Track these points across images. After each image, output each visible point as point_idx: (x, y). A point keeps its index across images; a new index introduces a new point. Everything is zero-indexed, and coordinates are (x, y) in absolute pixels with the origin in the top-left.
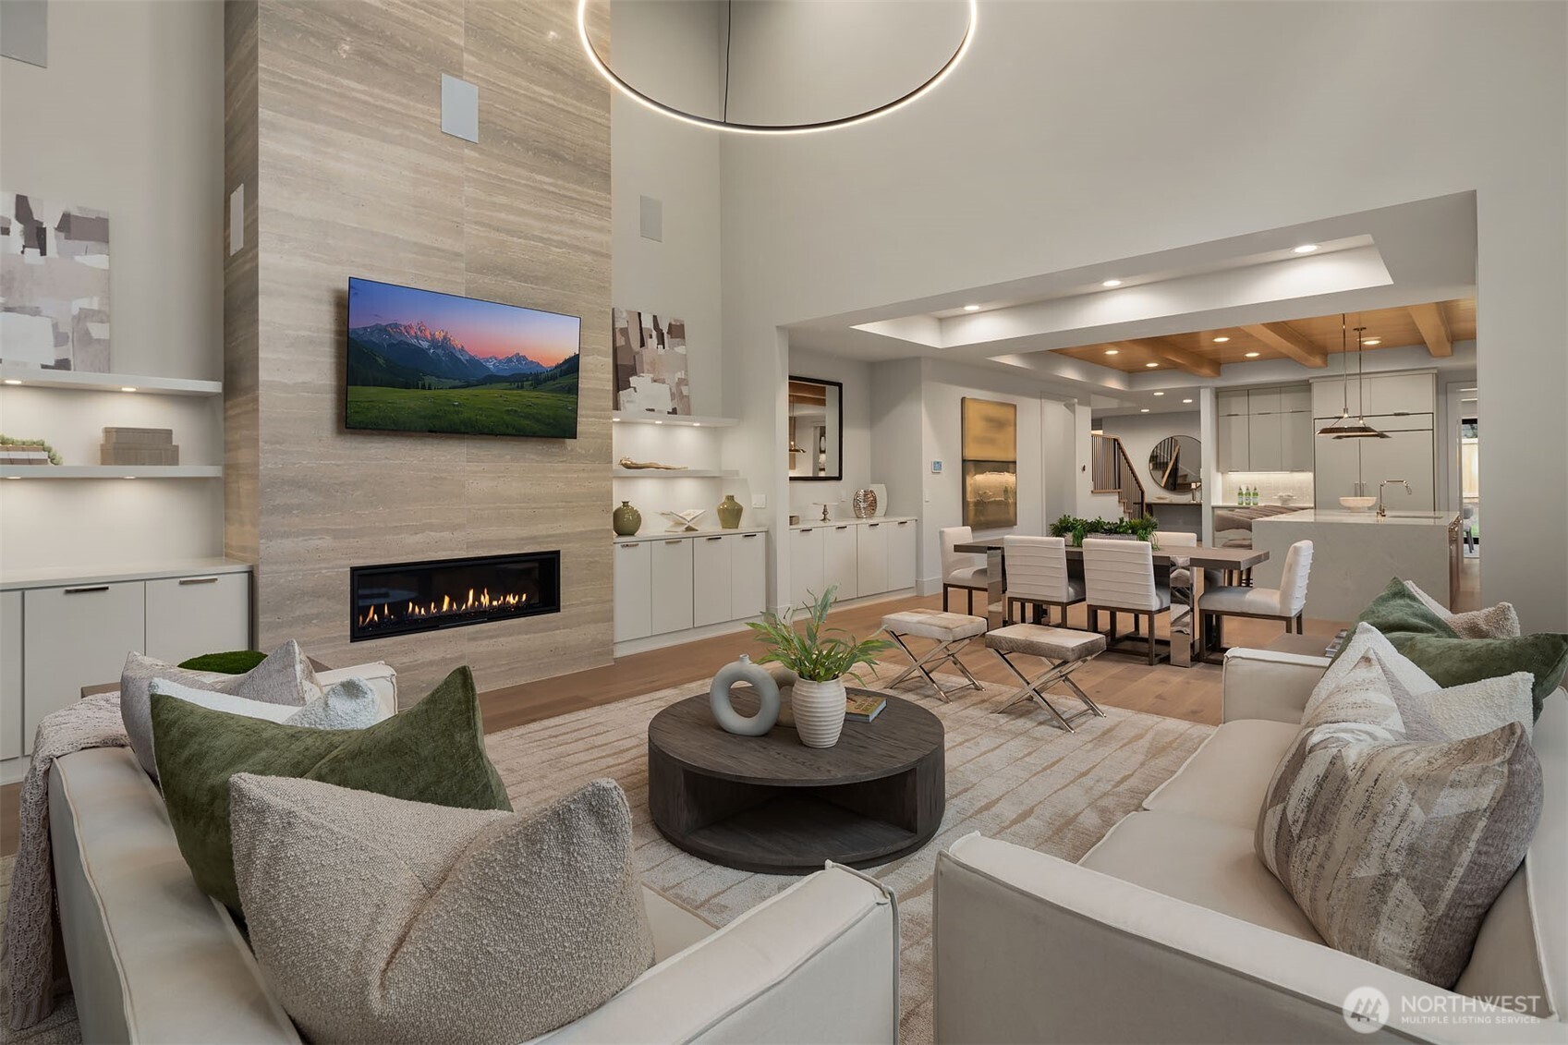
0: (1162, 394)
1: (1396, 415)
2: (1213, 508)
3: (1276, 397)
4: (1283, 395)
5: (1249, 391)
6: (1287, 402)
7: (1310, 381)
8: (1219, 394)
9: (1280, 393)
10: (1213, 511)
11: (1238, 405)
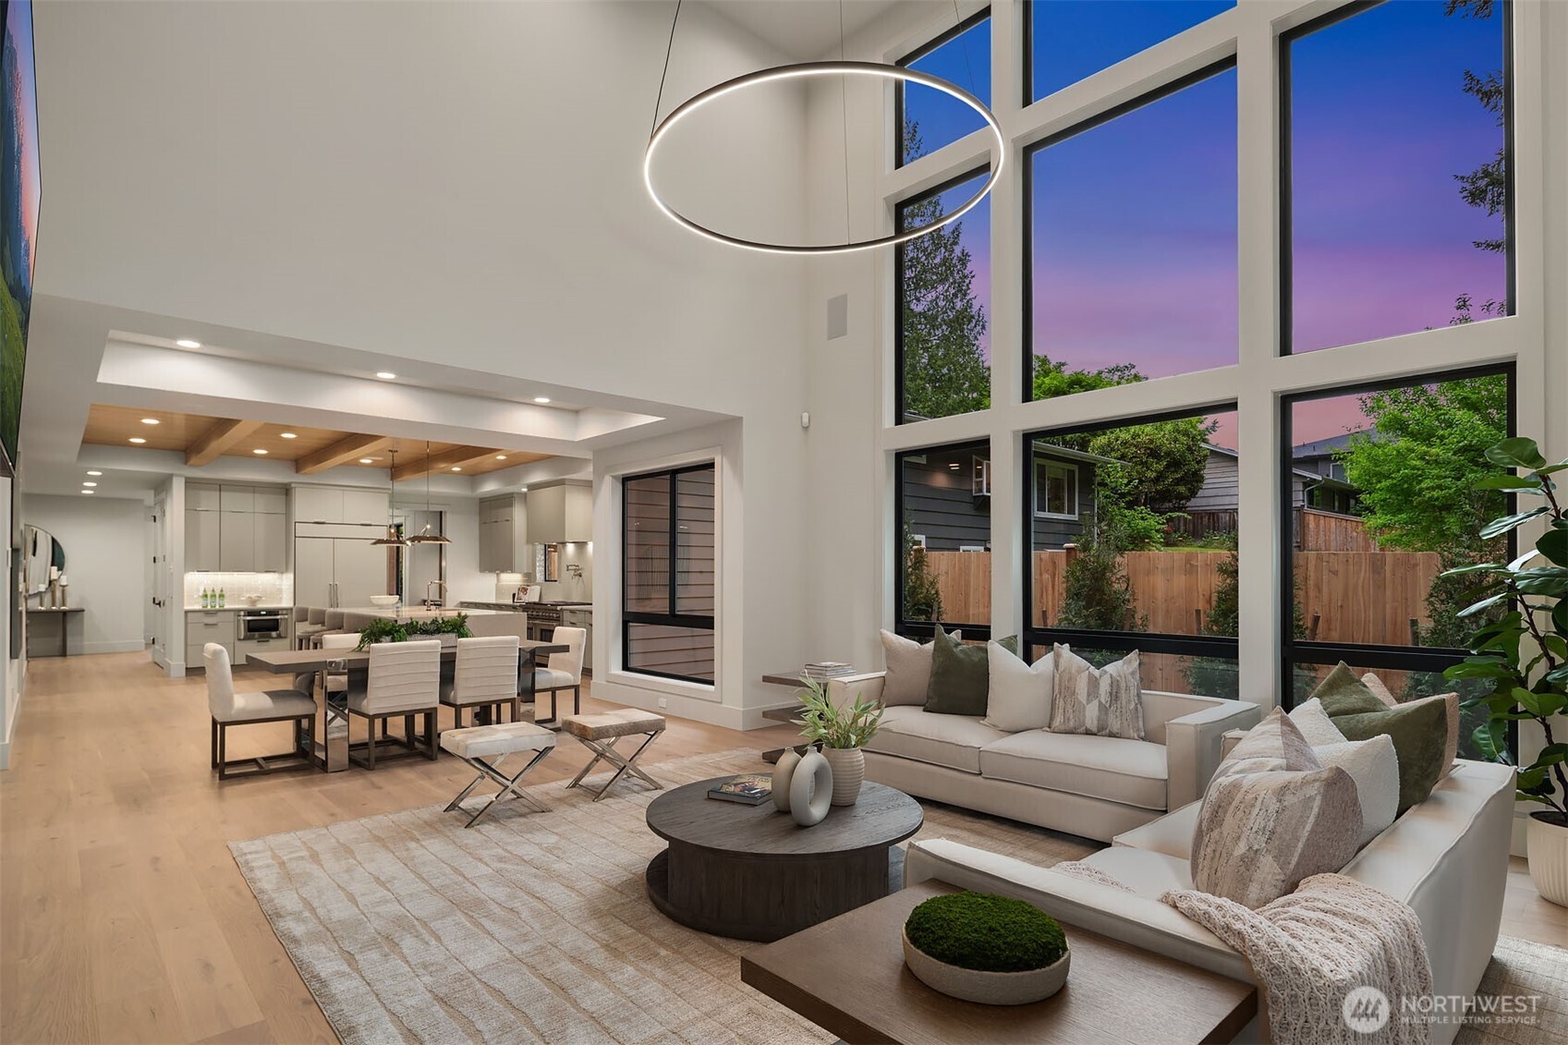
0: (99, 474)
1: (362, 525)
2: (186, 612)
3: (249, 496)
4: (257, 495)
5: (221, 486)
6: (260, 503)
7: (293, 485)
8: (190, 483)
9: (254, 492)
10: (186, 616)
11: (208, 500)
